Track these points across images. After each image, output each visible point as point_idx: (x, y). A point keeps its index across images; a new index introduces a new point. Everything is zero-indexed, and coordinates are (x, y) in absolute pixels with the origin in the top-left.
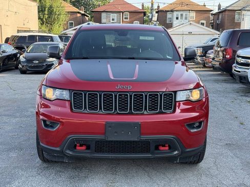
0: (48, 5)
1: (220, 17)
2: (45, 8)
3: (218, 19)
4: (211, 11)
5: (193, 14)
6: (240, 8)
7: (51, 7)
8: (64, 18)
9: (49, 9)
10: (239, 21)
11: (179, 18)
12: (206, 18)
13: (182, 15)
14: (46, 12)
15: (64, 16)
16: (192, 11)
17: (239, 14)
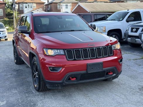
1: (49, 6)
3: (48, 8)
4: (45, 3)
5: (35, 5)
6: (59, 2)
10: (60, 9)
11: (27, 7)
12: (42, 7)
13: (28, 5)
16: (34, 3)
17: (59, 5)
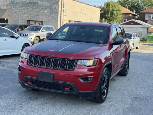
0: (111, 9)
2: (109, 11)
7: (113, 10)
8: (120, 17)
9: (111, 12)
14: (110, 14)
15: (121, 15)
